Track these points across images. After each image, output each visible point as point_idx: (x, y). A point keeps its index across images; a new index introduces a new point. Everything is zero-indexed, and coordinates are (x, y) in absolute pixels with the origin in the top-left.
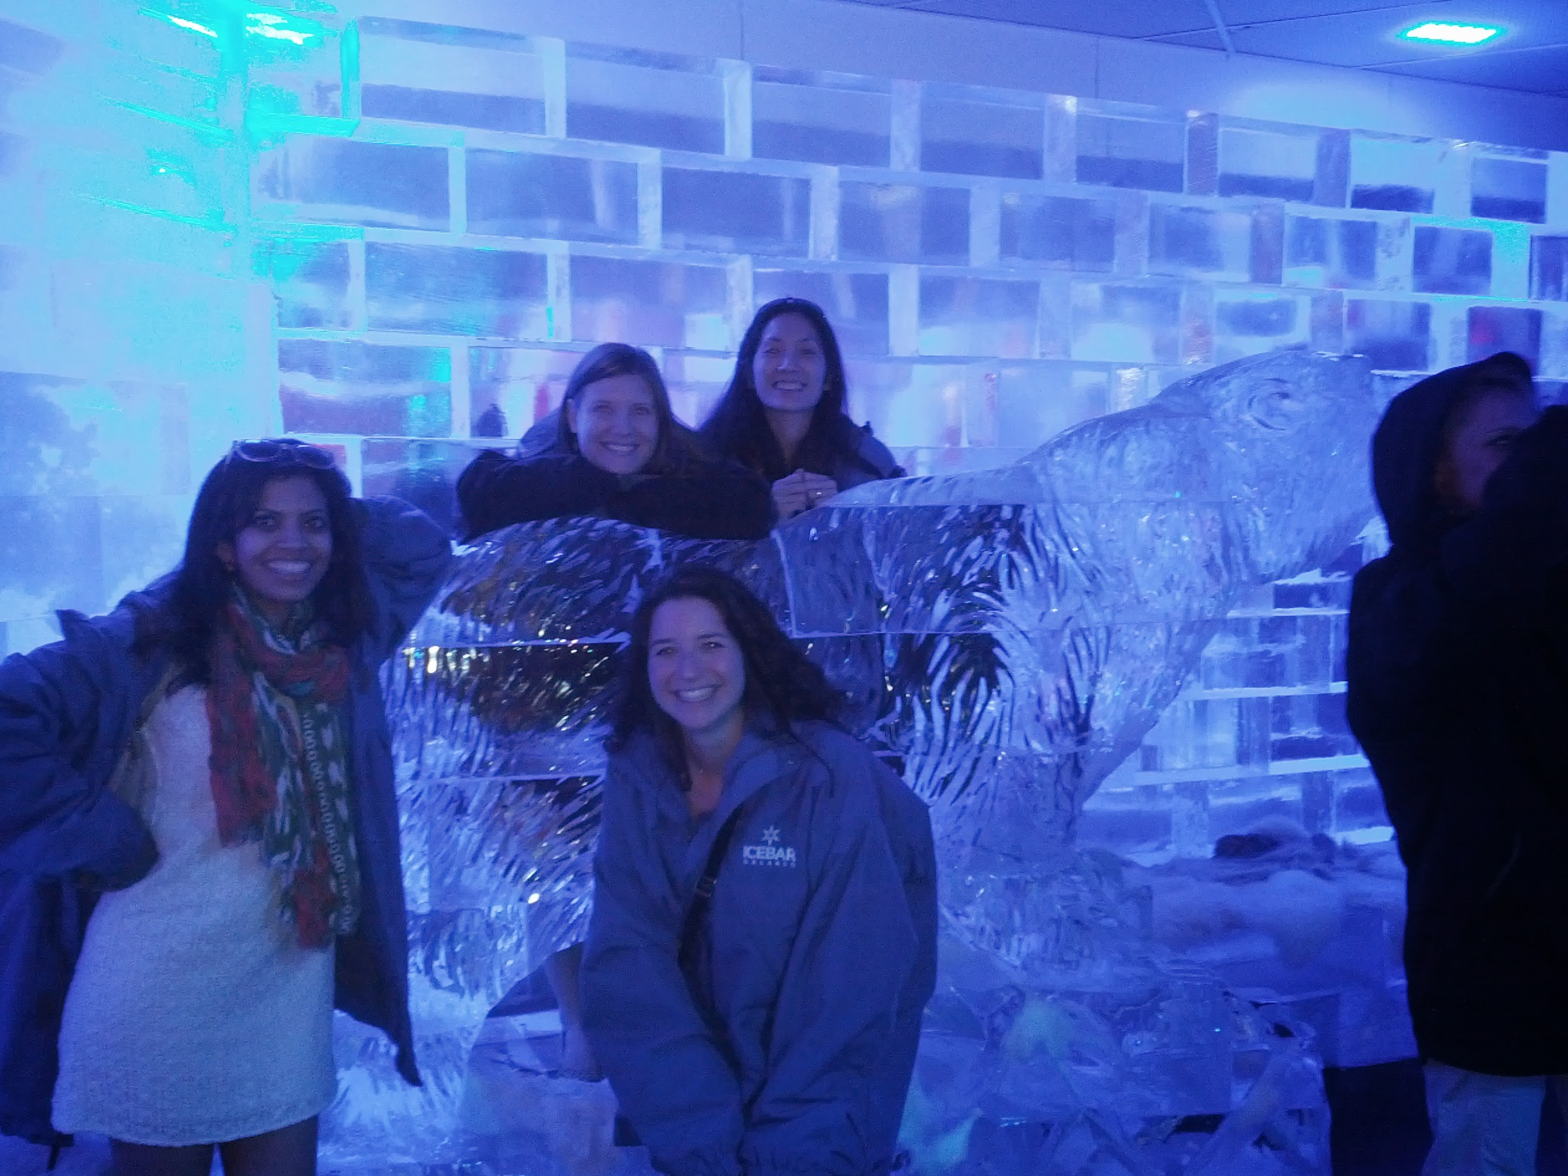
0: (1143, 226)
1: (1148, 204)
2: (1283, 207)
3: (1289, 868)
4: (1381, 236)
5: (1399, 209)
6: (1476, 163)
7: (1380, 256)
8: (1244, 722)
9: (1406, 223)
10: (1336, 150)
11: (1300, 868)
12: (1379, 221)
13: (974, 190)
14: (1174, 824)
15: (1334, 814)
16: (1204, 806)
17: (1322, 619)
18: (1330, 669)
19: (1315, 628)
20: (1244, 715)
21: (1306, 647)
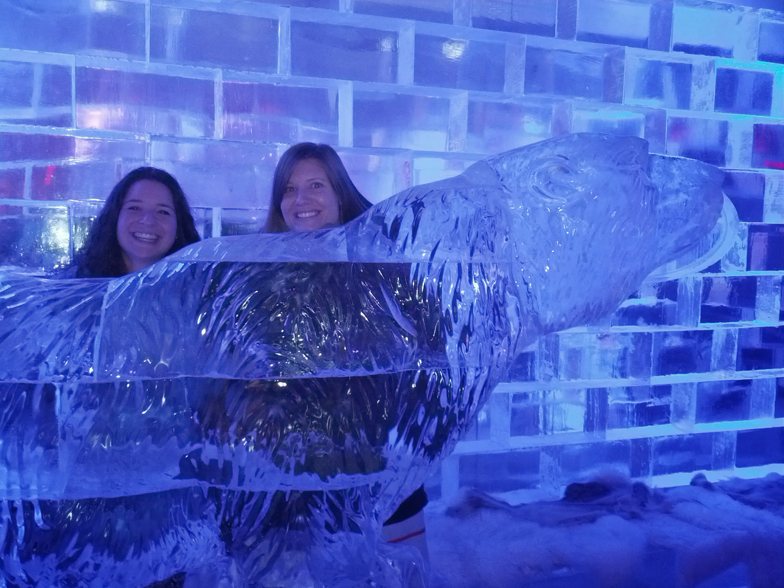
0: (522, 59)
1: (525, 43)
3: (611, 513)
4: (694, 74)
6: (762, 25)
7: (694, 87)
9: (712, 64)
10: (663, 12)
12: (694, 63)
13: (401, 32)
14: (540, 471)
15: (651, 466)
16: (559, 462)
17: (646, 334)
18: (651, 368)
19: (641, 340)
20: (591, 399)
21: (635, 352)
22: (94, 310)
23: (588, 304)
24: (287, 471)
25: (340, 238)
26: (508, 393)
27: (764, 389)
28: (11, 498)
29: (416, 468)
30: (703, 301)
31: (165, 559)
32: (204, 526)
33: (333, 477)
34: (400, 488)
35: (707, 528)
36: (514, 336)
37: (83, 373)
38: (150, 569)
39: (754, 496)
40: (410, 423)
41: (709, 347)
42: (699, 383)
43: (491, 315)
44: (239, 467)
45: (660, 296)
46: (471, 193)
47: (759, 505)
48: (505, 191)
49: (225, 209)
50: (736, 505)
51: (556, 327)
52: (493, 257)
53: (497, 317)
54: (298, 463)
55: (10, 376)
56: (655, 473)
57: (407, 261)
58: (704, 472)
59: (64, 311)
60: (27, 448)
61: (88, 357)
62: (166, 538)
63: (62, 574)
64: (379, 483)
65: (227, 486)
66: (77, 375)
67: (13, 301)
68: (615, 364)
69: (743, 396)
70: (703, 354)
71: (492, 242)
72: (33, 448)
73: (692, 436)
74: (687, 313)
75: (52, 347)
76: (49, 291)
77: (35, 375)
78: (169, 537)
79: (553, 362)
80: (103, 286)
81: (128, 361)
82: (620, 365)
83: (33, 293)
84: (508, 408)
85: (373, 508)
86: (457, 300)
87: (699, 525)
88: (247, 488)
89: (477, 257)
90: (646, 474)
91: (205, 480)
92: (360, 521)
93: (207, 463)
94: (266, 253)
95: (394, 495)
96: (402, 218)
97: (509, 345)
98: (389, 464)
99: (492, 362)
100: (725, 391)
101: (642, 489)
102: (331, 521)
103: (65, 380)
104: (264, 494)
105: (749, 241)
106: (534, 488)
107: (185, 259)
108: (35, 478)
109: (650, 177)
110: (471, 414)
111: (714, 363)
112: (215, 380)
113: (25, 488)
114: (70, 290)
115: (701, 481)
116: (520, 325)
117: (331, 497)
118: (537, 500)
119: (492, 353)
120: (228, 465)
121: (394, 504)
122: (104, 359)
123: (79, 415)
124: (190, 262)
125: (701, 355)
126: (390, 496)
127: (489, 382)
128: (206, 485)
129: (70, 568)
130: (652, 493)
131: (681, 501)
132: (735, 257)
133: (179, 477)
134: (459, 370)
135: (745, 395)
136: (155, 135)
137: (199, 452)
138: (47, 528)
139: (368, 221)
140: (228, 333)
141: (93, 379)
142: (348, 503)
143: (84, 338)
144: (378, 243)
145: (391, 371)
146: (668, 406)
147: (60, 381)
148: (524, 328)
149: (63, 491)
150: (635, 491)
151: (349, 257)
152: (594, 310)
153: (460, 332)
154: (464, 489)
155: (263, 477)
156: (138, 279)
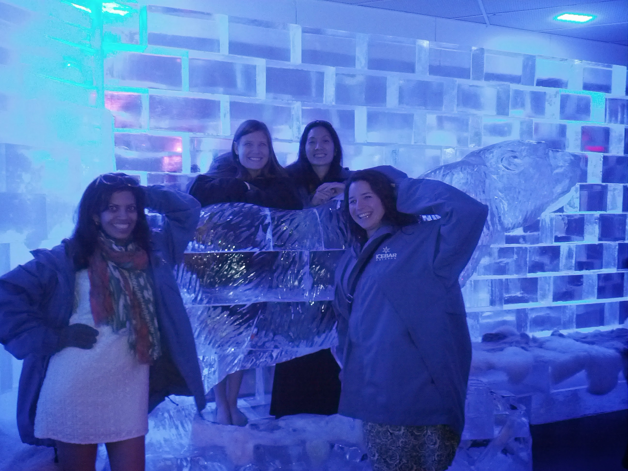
0: (455, 92)
1: (457, 83)
2: (509, 86)
3: (511, 346)
4: (547, 97)
5: (555, 87)
6: (584, 69)
7: (547, 105)
8: (493, 289)
9: (557, 92)
10: (530, 63)
11: (516, 346)
12: (547, 92)
13: (388, 77)
39: (589, 339)
47: (591, 343)
50: (578, 343)
87: (560, 352)
101: (525, 336)
115: (557, 333)
132: (572, 204)
150: (521, 337)
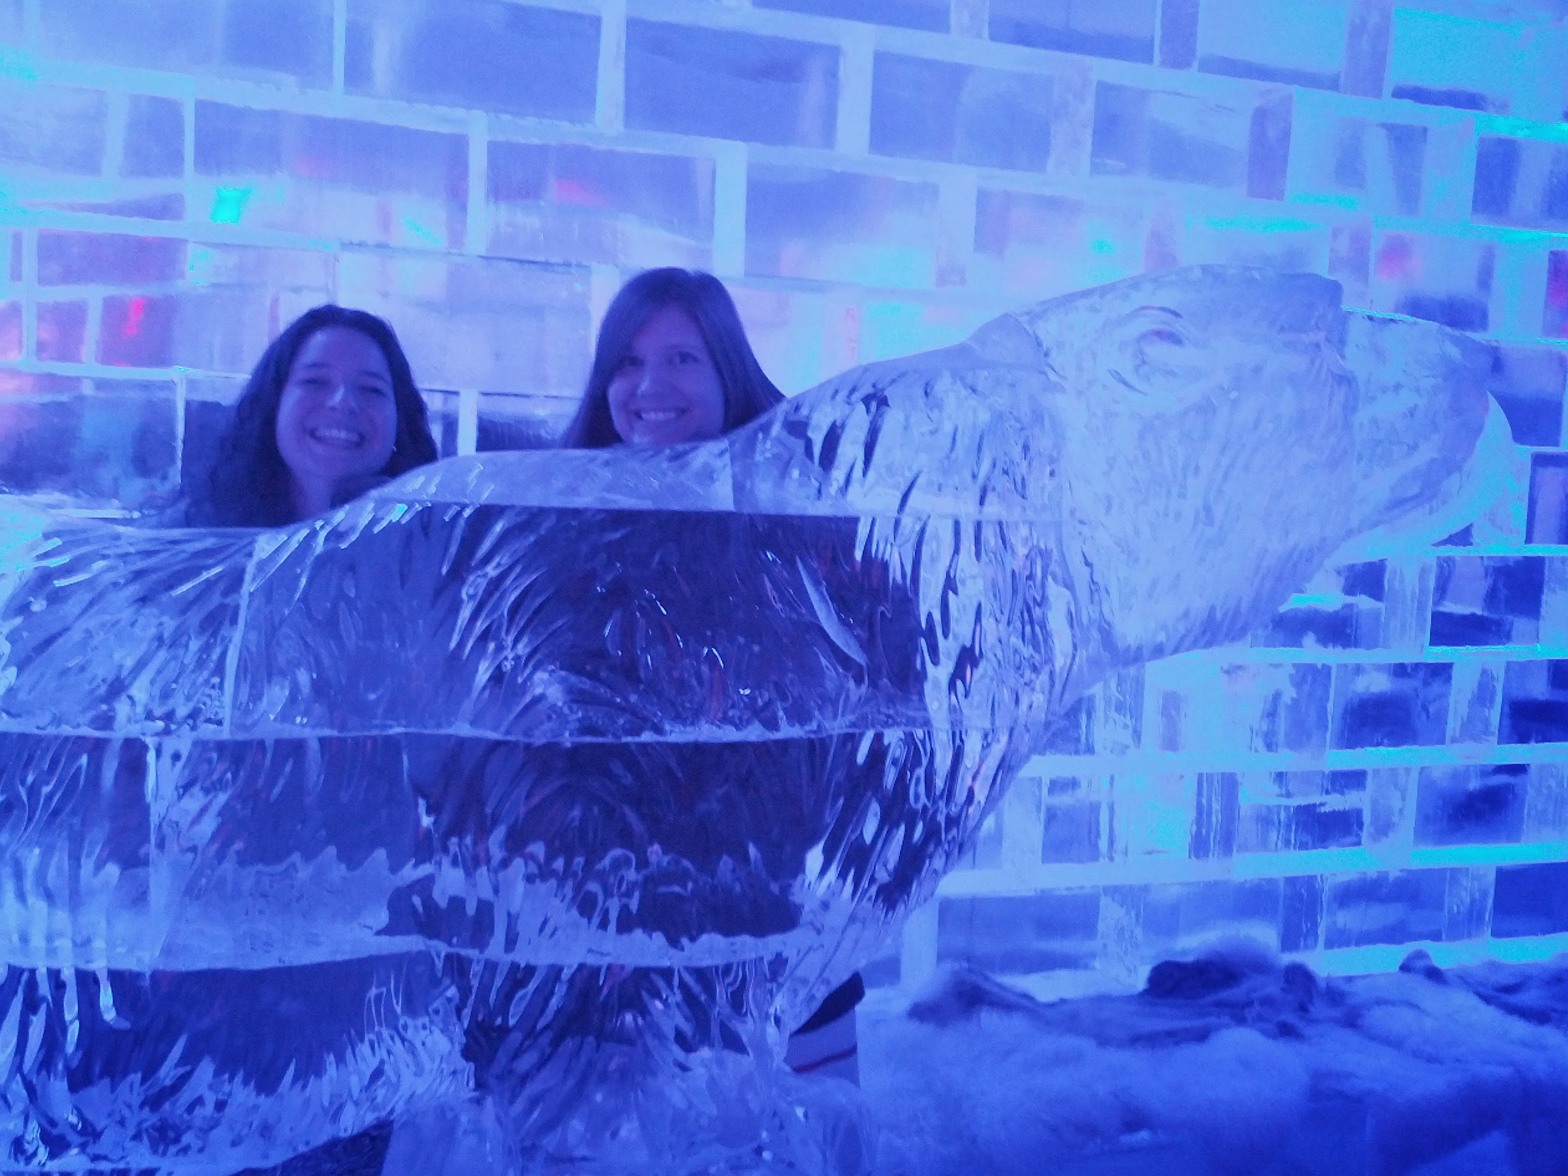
1: (1094, 76)
3: (1239, 1023)
9: (1467, 128)
10: (1373, 20)
12: (1431, 125)
14: (1099, 934)
15: (1321, 931)
16: (1137, 916)
17: (1320, 667)
18: (1328, 735)
19: (1309, 679)
20: (1205, 793)
21: (1295, 701)
22: (226, 593)
23: (1212, 609)
24: (604, 925)
25: (718, 463)
26: (1040, 779)
27: (1553, 783)
28: (55, 965)
29: (858, 926)
30: (1436, 603)
31: (356, 1093)
32: (433, 1028)
33: (693, 939)
34: (826, 966)
35: (1430, 1059)
36: (1062, 669)
37: (202, 718)
38: (325, 1111)
39: (1528, 998)
40: (850, 836)
41: (1444, 696)
42: (1423, 769)
43: (1019, 624)
44: (509, 914)
45: (1350, 590)
46: (982, 380)
47: (1538, 1016)
48: (1053, 377)
49: (486, 394)
50: (1489, 1015)
51: (1146, 652)
52: (1024, 509)
53: (1028, 628)
54: (624, 910)
55: (57, 721)
56: (1330, 944)
57: (851, 512)
58: (1426, 945)
59: (167, 595)
60: (87, 866)
61: (213, 687)
62: (357, 1051)
63: (151, 1118)
64: (784, 955)
65: (482, 952)
66: (191, 722)
67: (67, 570)
68: (1256, 727)
69: (1510, 797)
70: (1431, 709)
71: (1023, 479)
72: (99, 866)
73: (1405, 874)
74: (1403, 626)
75: (141, 665)
76: (138, 553)
77: (106, 721)
78: (364, 1049)
79: (1131, 717)
80: (244, 547)
81: (293, 699)
82: (1265, 728)
83: (104, 557)
84: (1039, 808)
85: (771, 1003)
86: (950, 593)
87: (1416, 1054)
88: (521, 956)
89: (993, 509)
90: (1310, 947)
91: (439, 939)
92: (745, 1029)
93: (443, 904)
94: (572, 490)
95: (812, 979)
96: (843, 426)
97: (1052, 686)
98: (806, 916)
99: (1016, 721)
100: (1474, 784)
101: (1299, 976)
102: (687, 1028)
103: (167, 732)
104: (556, 971)
105: (1532, 486)
106: (1086, 967)
107: (411, 498)
108: (103, 924)
109: (1343, 357)
110: (971, 824)
111: (1453, 726)
112: (461, 742)
113: (83, 945)
114: (178, 553)
115: (1420, 964)
116: (1075, 647)
117: (689, 979)
118: (1091, 992)
119: (1017, 701)
120: (485, 909)
121: (812, 998)
122: (245, 690)
123: (193, 802)
124: (420, 502)
125: (1428, 713)
126: (804, 981)
127: (1007, 759)
128: (440, 948)
129: (167, 1106)
130: (1322, 985)
131: (1380, 1002)
132: (1501, 517)
133: (387, 931)
134: (950, 734)
135: (1514, 794)
136: (351, 243)
137: (428, 882)
138: (126, 1025)
139: (776, 429)
140: (492, 646)
141: (221, 732)
142: (721, 993)
143: (207, 648)
144: (795, 473)
145: (814, 732)
146: (1359, 813)
147: (157, 734)
148: (1082, 654)
149: (157, 954)
150: (1287, 981)
151: (736, 501)
152: (1223, 620)
153: (954, 659)
154: (949, 966)
155: (556, 937)
156: (313, 534)
